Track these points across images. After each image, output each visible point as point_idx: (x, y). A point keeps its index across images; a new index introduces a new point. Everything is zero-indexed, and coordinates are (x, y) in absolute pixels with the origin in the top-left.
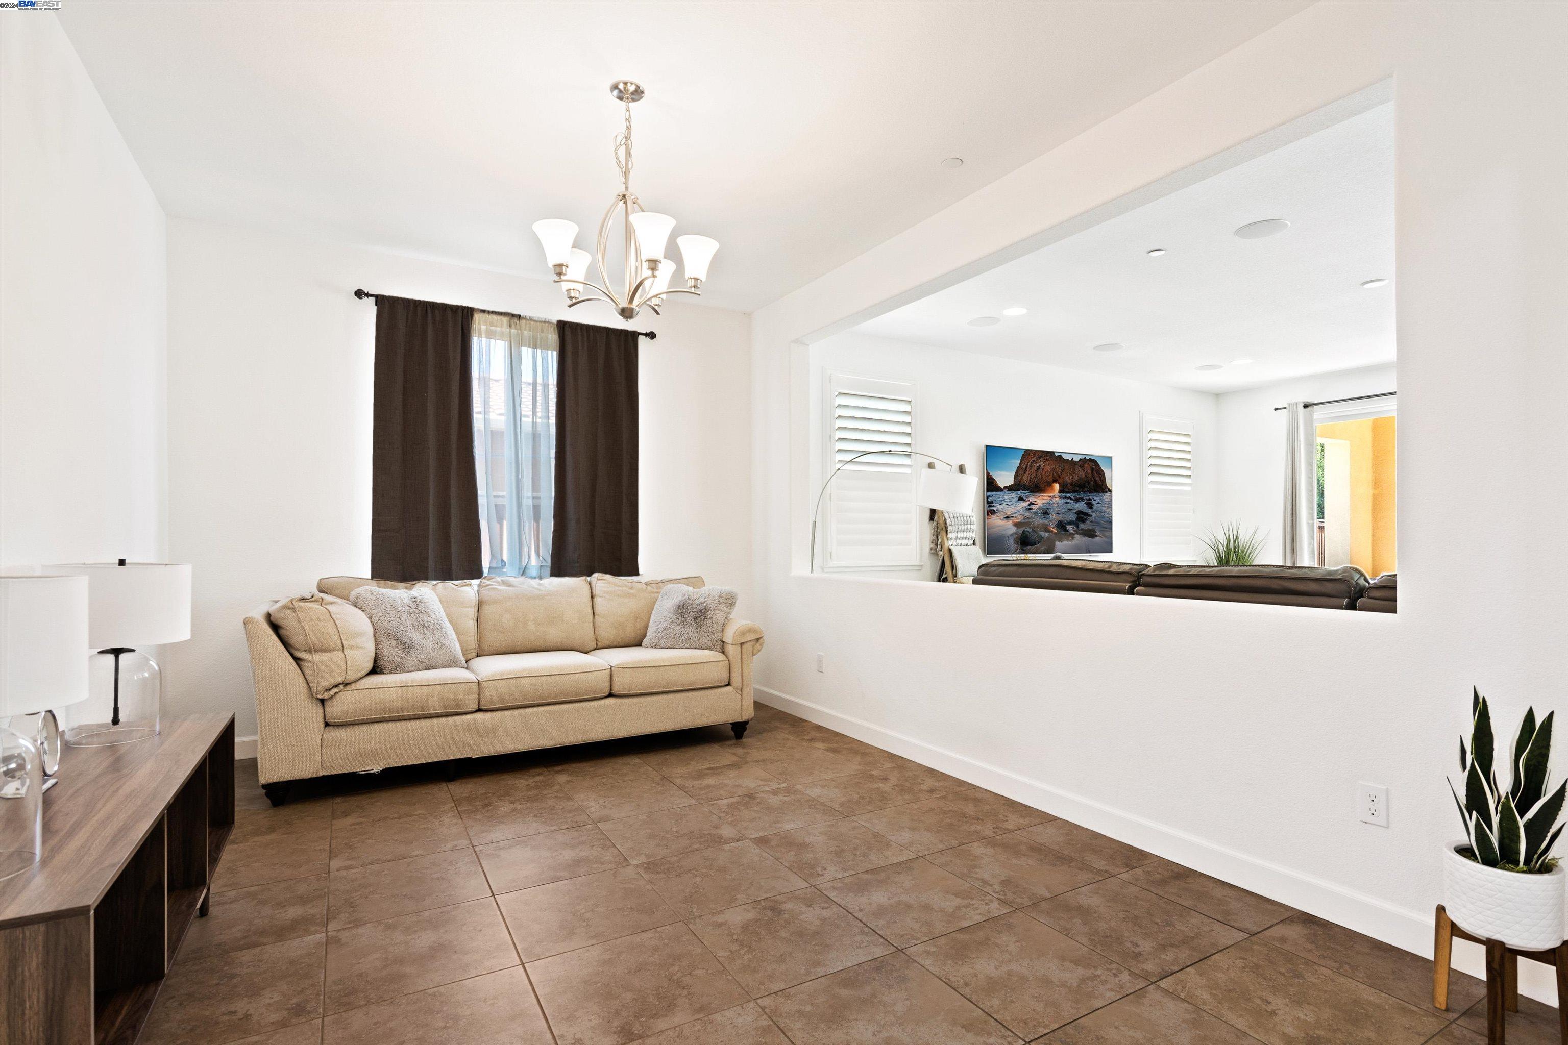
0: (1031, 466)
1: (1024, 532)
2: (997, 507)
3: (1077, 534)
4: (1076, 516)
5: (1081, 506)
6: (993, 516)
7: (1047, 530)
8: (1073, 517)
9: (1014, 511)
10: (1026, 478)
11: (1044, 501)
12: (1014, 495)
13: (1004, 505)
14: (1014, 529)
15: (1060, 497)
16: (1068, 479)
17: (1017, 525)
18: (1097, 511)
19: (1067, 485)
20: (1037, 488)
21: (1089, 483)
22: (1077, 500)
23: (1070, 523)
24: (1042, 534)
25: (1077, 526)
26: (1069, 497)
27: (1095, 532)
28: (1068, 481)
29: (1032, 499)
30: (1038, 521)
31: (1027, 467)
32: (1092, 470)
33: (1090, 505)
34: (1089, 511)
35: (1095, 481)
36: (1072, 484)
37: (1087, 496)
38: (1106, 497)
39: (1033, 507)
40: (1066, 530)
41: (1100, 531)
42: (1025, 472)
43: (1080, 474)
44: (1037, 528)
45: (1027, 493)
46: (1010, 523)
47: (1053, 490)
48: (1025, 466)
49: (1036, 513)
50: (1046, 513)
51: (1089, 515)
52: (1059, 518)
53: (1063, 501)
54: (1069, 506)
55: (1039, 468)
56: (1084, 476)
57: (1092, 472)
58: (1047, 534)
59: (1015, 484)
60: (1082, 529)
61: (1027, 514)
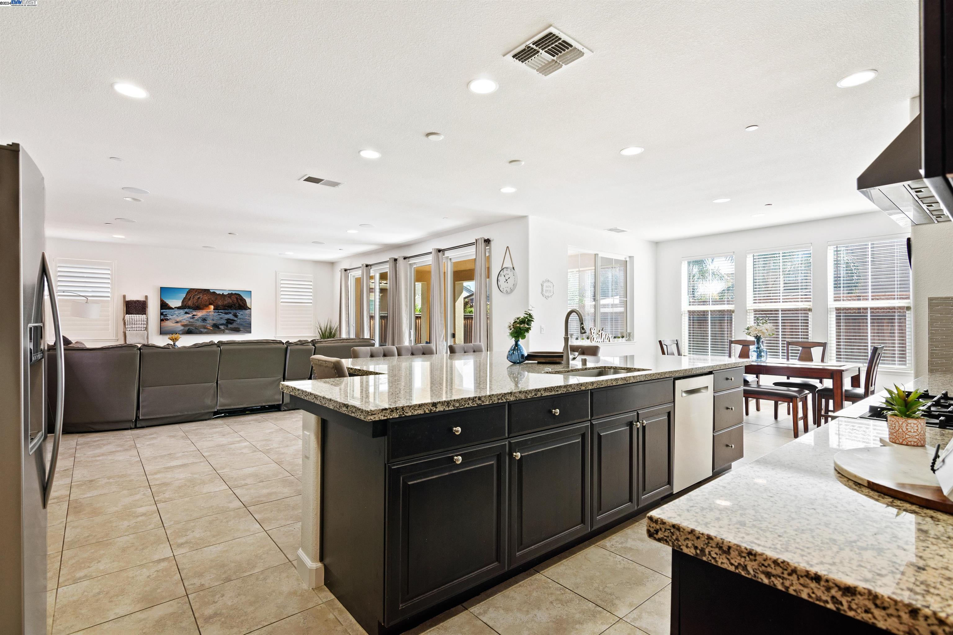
0: (194, 297)
1: (189, 329)
2: (169, 317)
3: (227, 330)
4: (226, 321)
5: (230, 316)
6: (167, 322)
7: (205, 327)
8: (224, 322)
9: (181, 319)
10: (190, 303)
11: (203, 314)
12: (182, 312)
13: (174, 316)
14: (182, 328)
15: (214, 312)
16: (220, 303)
17: (183, 326)
18: (240, 319)
19: (219, 306)
20: (198, 308)
21: (235, 305)
22: (226, 313)
23: (222, 324)
24: (202, 330)
25: (227, 326)
26: (221, 312)
27: (239, 329)
28: (220, 304)
29: (195, 313)
30: (199, 323)
31: (191, 297)
32: (237, 298)
33: (236, 316)
34: (235, 319)
35: (239, 305)
36: (223, 306)
37: (235, 311)
38: (247, 312)
39: (195, 317)
40: (219, 328)
41: (243, 328)
42: (189, 300)
43: (228, 301)
44: (198, 327)
45: (191, 310)
46: (179, 325)
47: (209, 309)
48: (189, 297)
49: (197, 320)
50: (204, 320)
51: (235, 321)
52: (214, 322)
53: (216, 314)
54: (221, 316)
55: (199, 298)
56: (231, 302)
57: (237, 300)
58: (206, 330)
59: (182, 306)
60: (230, 328)
61: (192, 320)
